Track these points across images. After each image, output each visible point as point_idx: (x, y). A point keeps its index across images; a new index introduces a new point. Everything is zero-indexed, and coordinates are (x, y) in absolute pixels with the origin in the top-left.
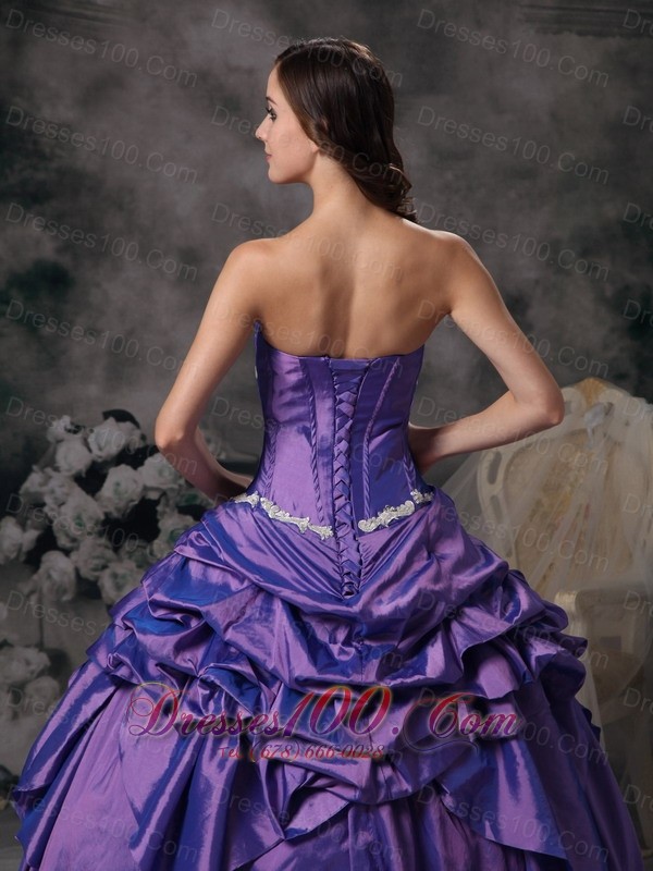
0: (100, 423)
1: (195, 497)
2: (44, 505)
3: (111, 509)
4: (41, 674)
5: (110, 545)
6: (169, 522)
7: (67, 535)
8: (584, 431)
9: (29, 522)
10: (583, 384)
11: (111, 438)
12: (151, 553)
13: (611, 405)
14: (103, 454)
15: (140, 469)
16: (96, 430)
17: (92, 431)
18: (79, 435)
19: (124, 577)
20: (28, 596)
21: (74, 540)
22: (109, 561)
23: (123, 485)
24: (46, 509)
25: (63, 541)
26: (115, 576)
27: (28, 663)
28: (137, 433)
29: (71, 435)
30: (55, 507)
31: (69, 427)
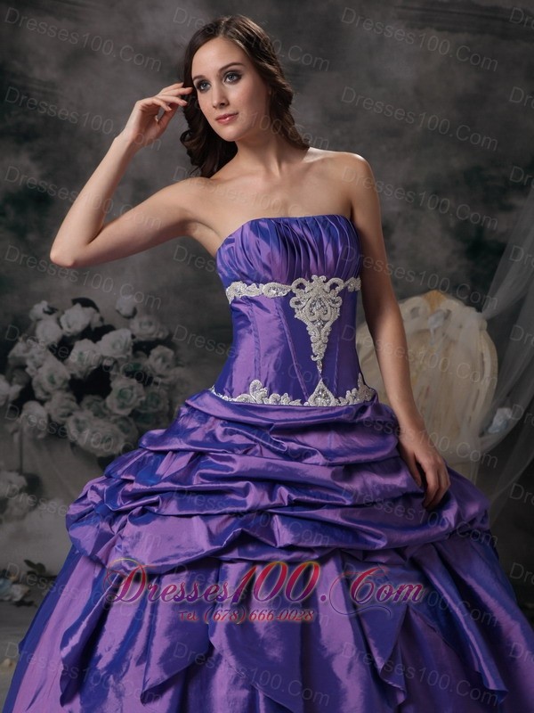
0: (69, 308)
1: (138, 365)
2: (26, 366)
3: (76, 371)
4: (21, 491)
5: (74, 398)
6: (119, 383)
7: (43, 390)
8: (428, 331)
9: (15, 379)
10: (429, 294)
11: (77, 318)
12: (105, 406)
13: (449, 312)
14: (71, 331)
15: (99, 343)
16: (67, 312)
17: (63, 313)
18: (54, 317)
19: (84, 422)
20: (12, 434)
21: (48, 394)
22: (73, 410)
23: (86, 354)
24: (28, 370)
25: (39, 394)
26: (77, 421)
27: (11, 482)
28: (97, 316)
29: (47, 316)
30: (34, 368)
31: (47, 309)
